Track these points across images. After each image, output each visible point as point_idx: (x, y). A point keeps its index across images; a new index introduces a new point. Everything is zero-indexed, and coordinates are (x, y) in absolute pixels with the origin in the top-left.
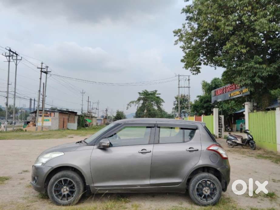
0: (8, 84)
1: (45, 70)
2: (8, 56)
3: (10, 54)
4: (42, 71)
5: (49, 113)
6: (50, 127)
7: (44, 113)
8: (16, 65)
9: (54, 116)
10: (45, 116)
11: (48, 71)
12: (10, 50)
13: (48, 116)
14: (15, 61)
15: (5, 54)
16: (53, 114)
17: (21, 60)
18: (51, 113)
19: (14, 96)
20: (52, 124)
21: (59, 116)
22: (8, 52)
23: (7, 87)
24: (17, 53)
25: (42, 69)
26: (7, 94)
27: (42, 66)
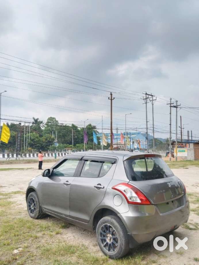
0: (147, 122)
1: (175, 105)
2: (145, 99)
3: (146, 97)
4: (171, 106)
5: (184, 144)
6: (186, 157)
7: (177, 144)
8: (153, 105)
9: (189, 147)
10: (178, 147)
11: (178, 105)
12: (146, 94)
13: (184, 147)
14: (152, 102)
15: (143, 98)
16: (188, 145)
17: (155, 100)
18: (186, 144)
19: (152, 131)
20: (188, 154)
21: (194, 147)
22: (145, 95)
23: (146, 124)
24: (152, 95)
25: (171, 104)
26: (146, 130)
27: (171, 101)
